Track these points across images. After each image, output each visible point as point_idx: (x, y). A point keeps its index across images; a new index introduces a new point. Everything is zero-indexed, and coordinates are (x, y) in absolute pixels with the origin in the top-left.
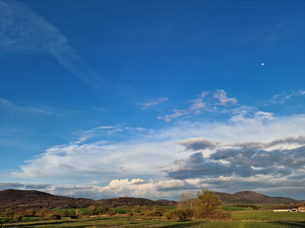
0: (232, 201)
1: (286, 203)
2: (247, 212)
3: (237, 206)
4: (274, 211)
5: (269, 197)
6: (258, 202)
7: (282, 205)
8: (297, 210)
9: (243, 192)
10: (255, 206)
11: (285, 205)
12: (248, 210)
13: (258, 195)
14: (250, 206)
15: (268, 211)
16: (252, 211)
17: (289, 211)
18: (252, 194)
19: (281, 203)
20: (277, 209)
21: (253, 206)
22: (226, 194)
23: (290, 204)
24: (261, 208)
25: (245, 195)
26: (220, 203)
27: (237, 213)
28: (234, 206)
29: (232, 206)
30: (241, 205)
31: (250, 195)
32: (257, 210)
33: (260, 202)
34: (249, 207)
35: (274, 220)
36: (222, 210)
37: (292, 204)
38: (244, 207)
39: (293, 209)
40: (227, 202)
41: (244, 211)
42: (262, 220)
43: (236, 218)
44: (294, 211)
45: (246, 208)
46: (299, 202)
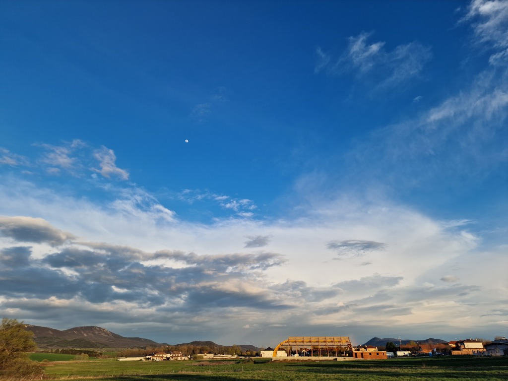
0: (57, 343)
1: (142, 348)
2: (77, 363)
3: (63, 352)
4: (121, 359)
5: (122, 337)
6: (101, 346)
7: (136, 350)
8: (152, 358)
9: (84, 327)
10: (94, 352)
11: (139, 351)
12: (79, 359)
13: (105, 334)
14: (85, 352)
15: (111, 360)
16: (85, 361)
17: (141, 360)
18: (97, 332)
19: (135, 347)
20: (126, 357)
21: (91, 352)
22: (51, 330)
23: (147, 349)
24: (103, 356)
25: (85, 332)
26: (31, 347)
27: (56, 365)
28: (57, 352)
29: (53, 352)
30: (71, 350)
31: (94, 333)
32: (95, 359)
33: (104, 345)
34: (83, 354)
35: (114, 374)
36: (28, 360)
37: (149, 349)
38: (75, 354)
39: (148, 357)
40: (46, 344)
41: (71, 361)
42: (95, 376)
43: (51, 373)
44: (149, 359)
45: (77, 356)
46: (160, 346)
